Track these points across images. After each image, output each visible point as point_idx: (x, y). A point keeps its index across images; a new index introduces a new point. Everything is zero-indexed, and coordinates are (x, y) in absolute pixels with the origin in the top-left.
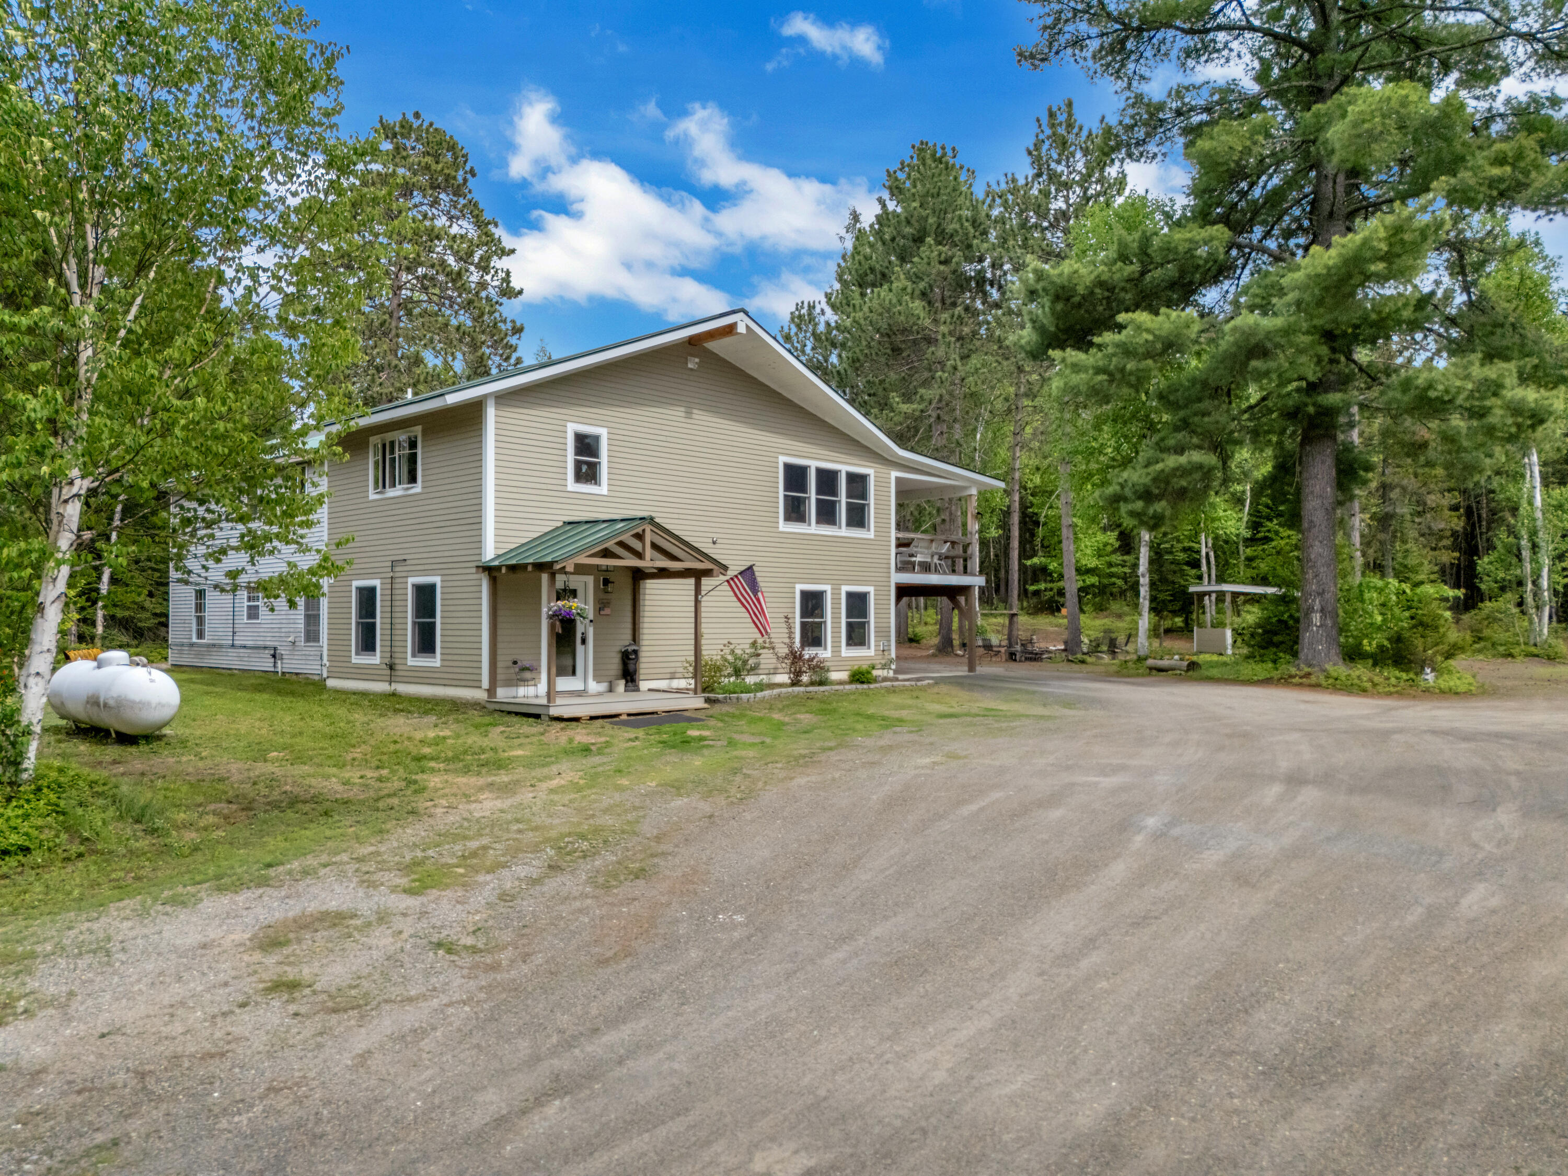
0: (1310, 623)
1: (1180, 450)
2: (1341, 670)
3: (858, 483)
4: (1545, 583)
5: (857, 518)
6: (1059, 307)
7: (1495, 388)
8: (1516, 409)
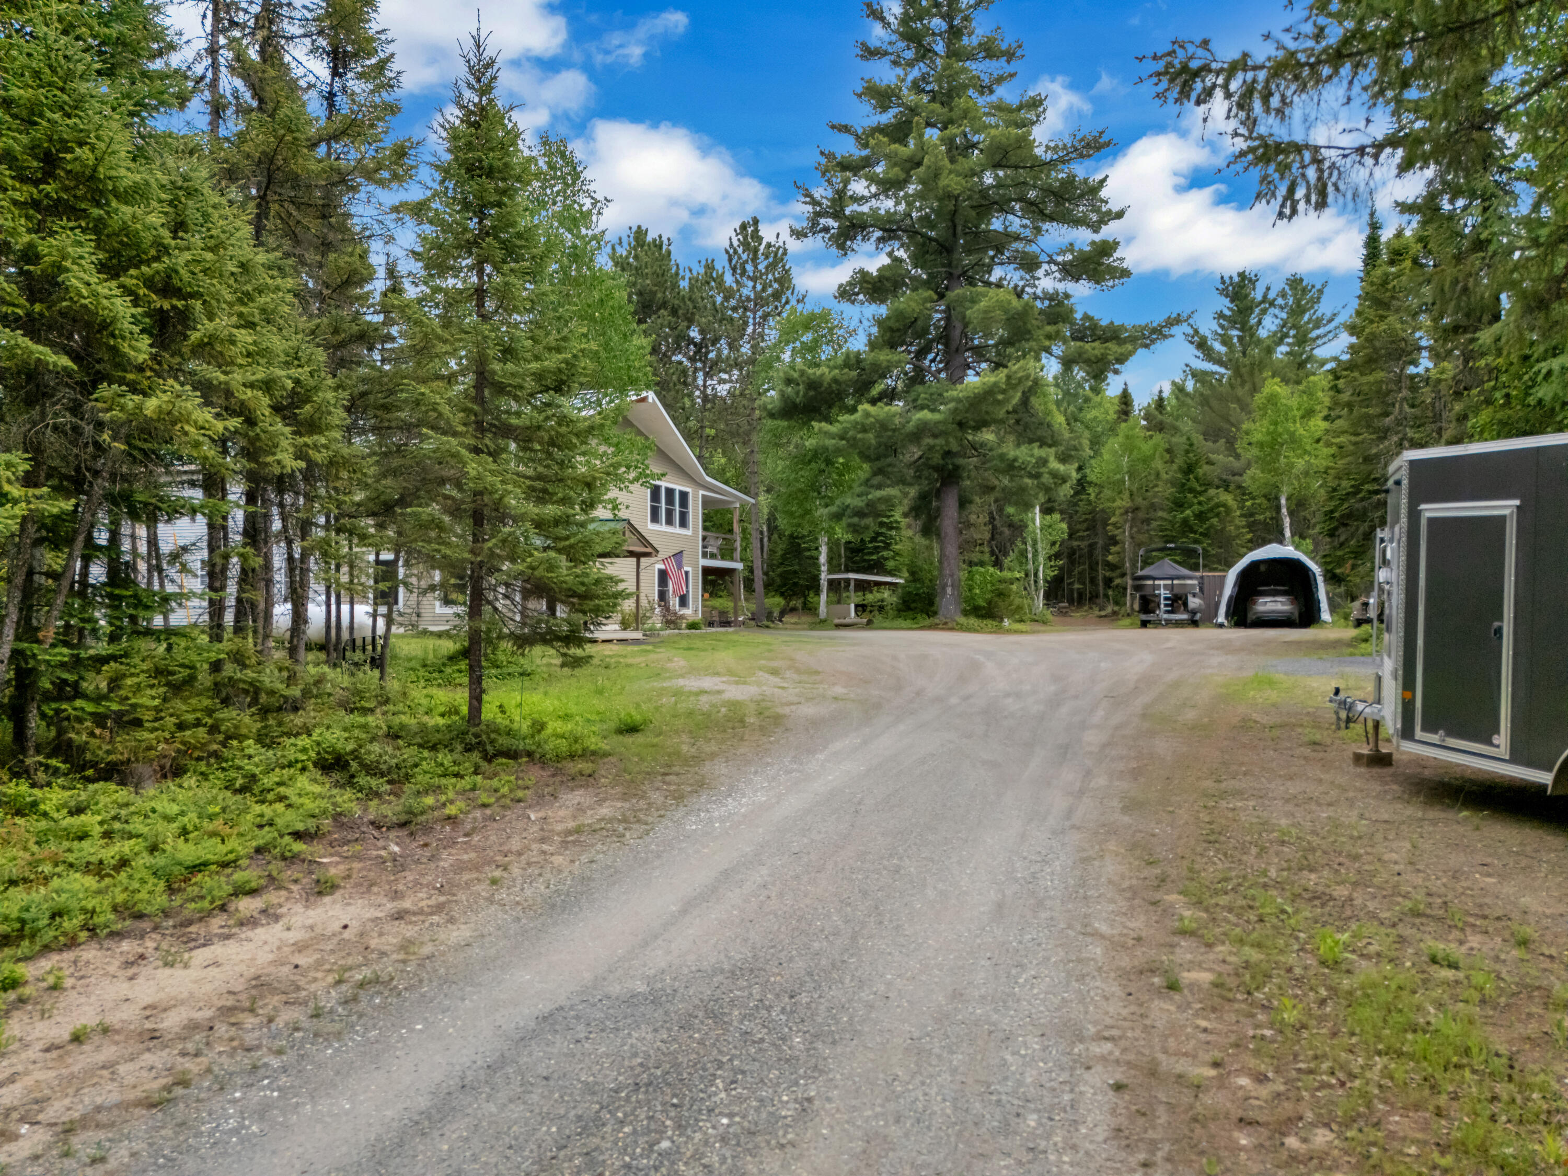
0: (945, 593)
1: (879, 487)
2: (962, 620)
3: (684, 496)
4: (1041, 575)
5: (683, 524)
6: (812, 393)
7: (1044, 462)
8: (1054, 475)
